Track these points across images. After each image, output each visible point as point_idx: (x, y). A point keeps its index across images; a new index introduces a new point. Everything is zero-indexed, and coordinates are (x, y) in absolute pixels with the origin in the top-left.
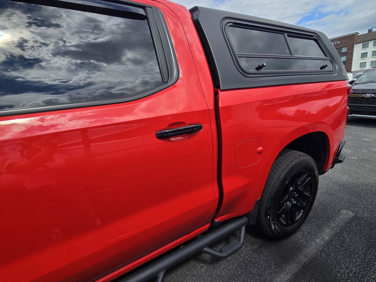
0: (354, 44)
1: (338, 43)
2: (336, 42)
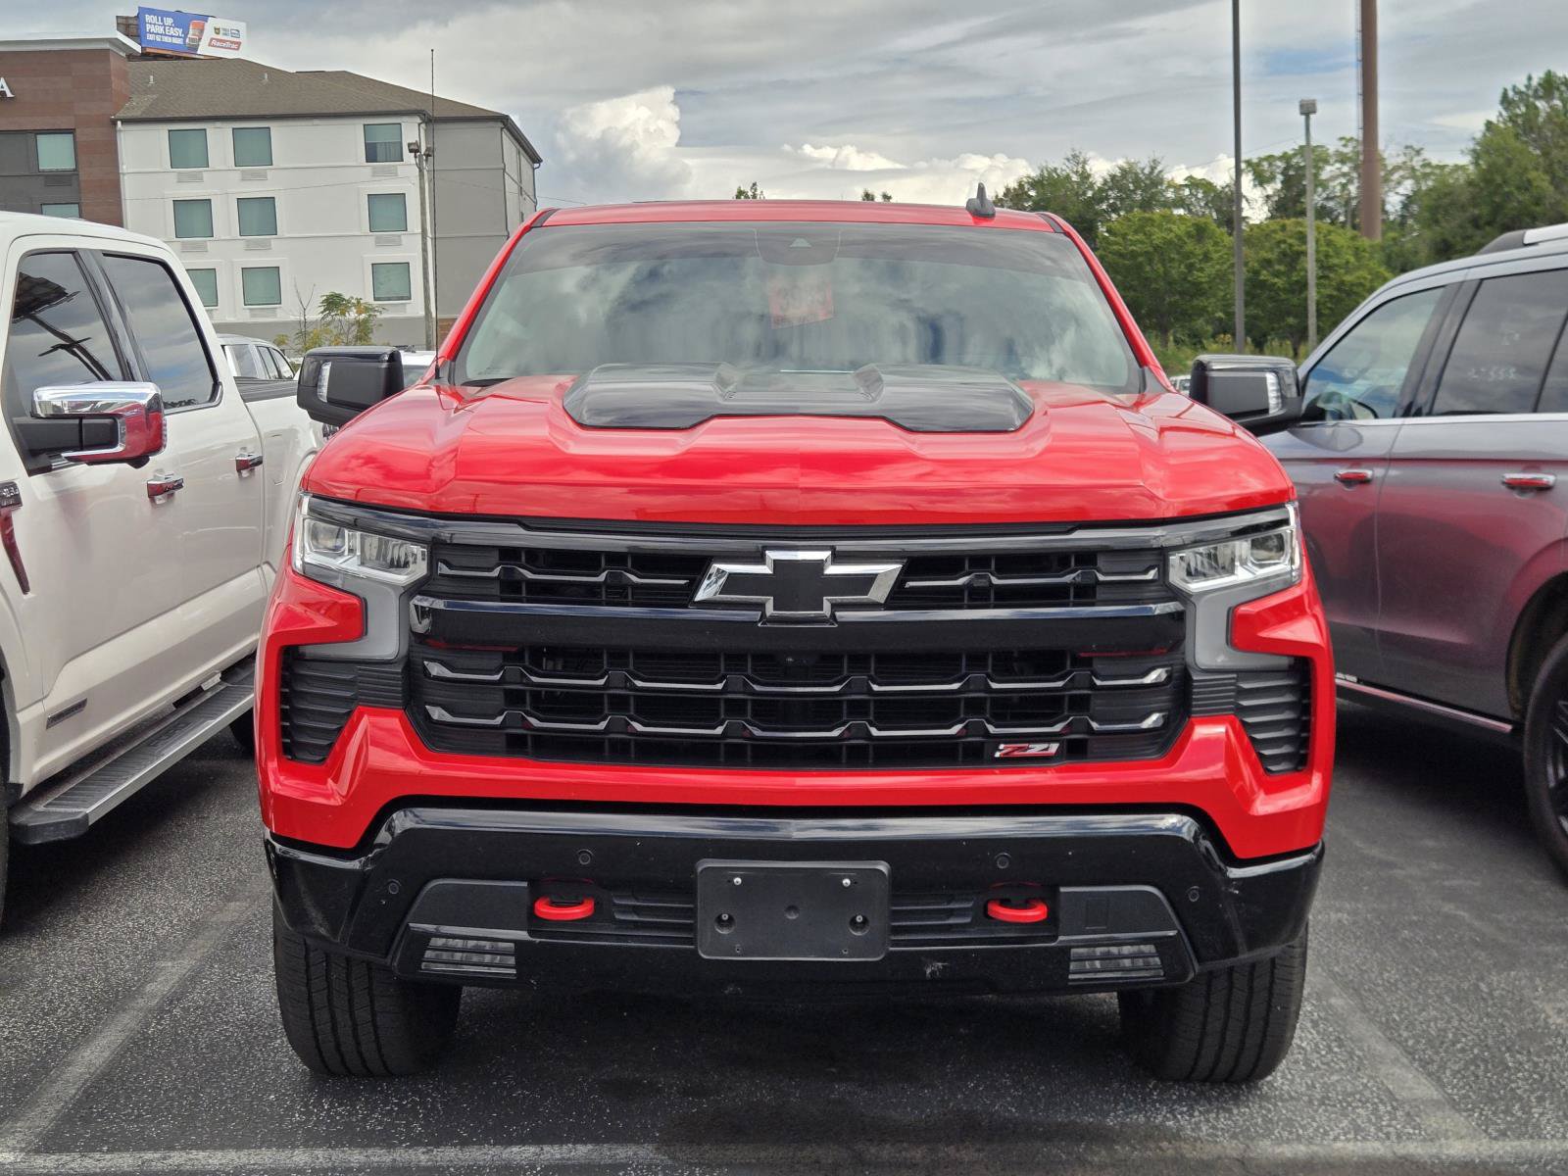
0: (114, 123)
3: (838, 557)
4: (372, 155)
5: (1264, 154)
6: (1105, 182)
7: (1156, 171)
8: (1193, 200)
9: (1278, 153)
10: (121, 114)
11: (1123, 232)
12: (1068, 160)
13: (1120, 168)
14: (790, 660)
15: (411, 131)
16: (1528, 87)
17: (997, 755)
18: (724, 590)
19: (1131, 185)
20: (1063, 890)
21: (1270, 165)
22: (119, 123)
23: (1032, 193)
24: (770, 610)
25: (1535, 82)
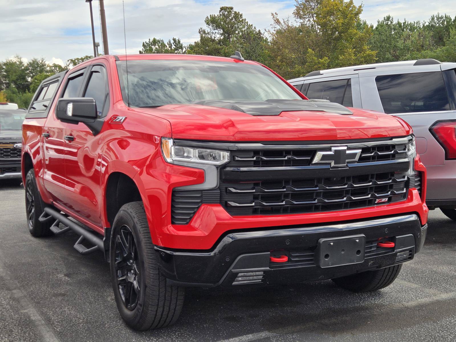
3: (349, 149)
5: (76, 57)
6: (28, 65)
7: (43, 62)
8: (55, 70)
9: (80, 58)
11: (40, 79)
12: (15, 57)
13: (32, 61)
14: (335, 179)
16: (149, 42)
17: (376, 202)
18: (322, 159)
19: (36, 66)
20: (397, 237)
21: (78, 61)
23: (4, 67)
24: (333, 164)
25: (151, 41)
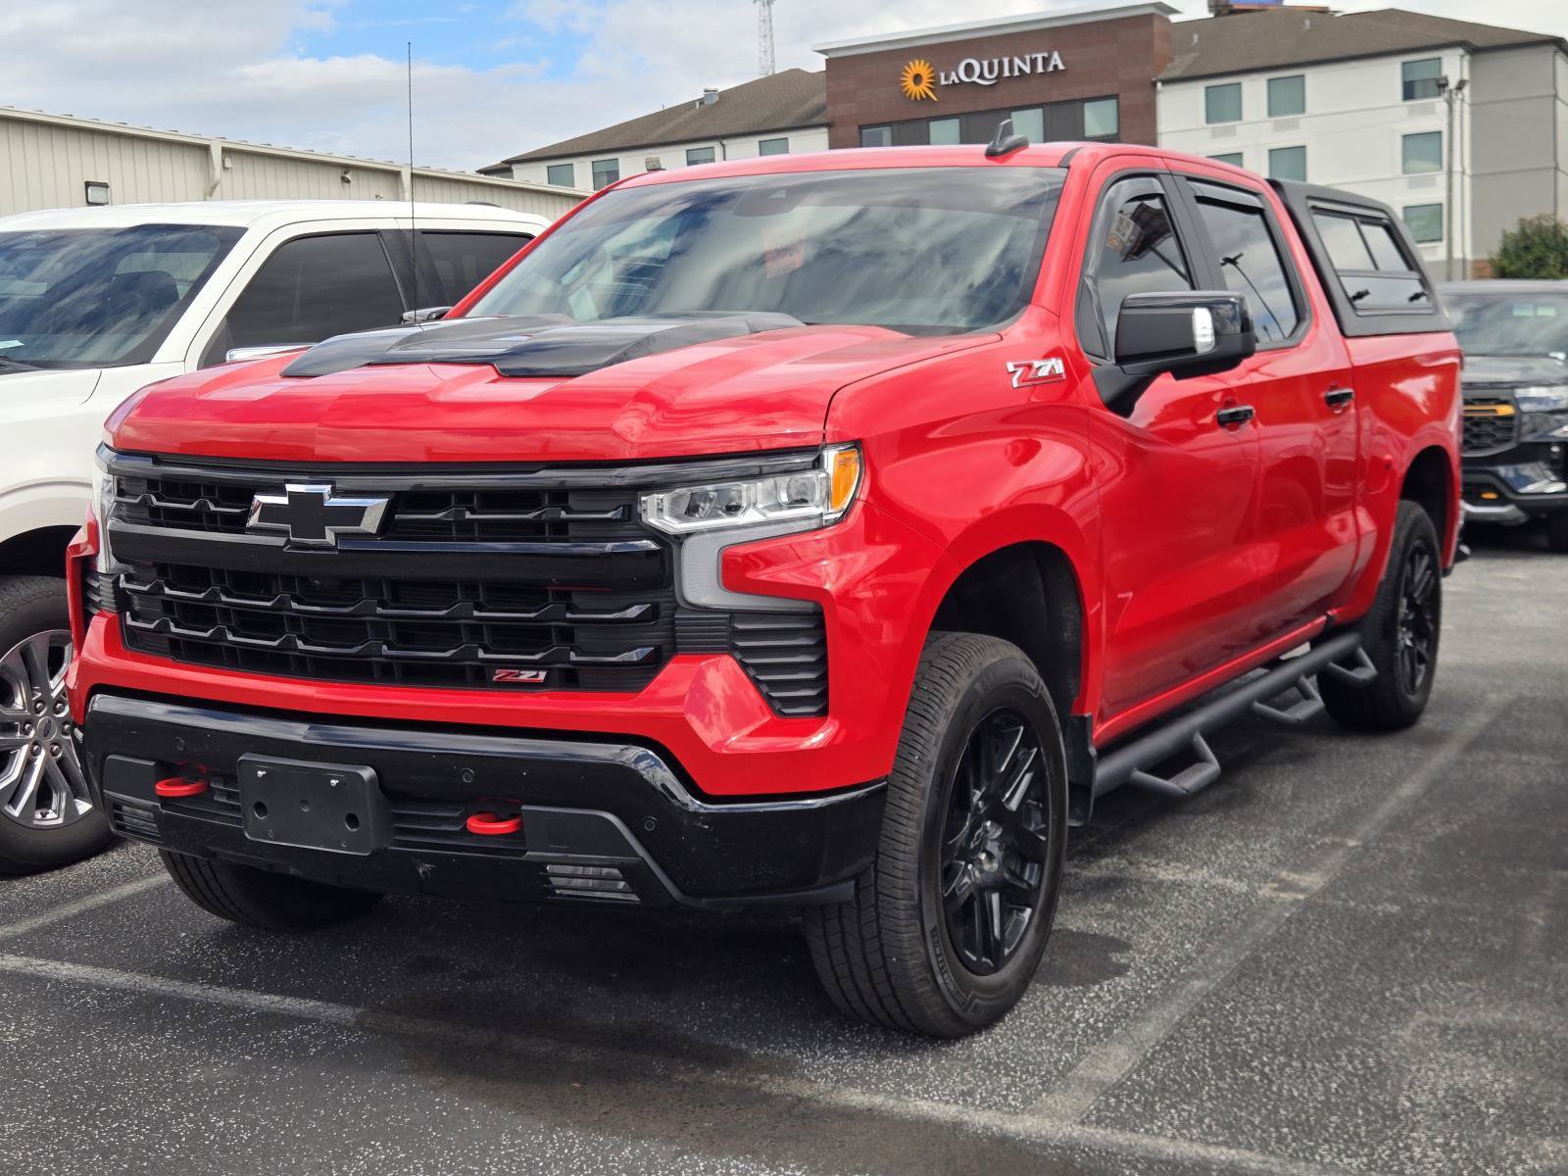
0: (1154, 84)
1: (1056, 66)
2: (1040, 57)
3: (335, 493)
4: (1409, 92)
10: (1162, 76)
14: (318, 582)
15: (1454, 66)
17: (494, 679)
18: (265, 518)
20: (524, 807)
22: (1159, 85)
24: (291, 537)
